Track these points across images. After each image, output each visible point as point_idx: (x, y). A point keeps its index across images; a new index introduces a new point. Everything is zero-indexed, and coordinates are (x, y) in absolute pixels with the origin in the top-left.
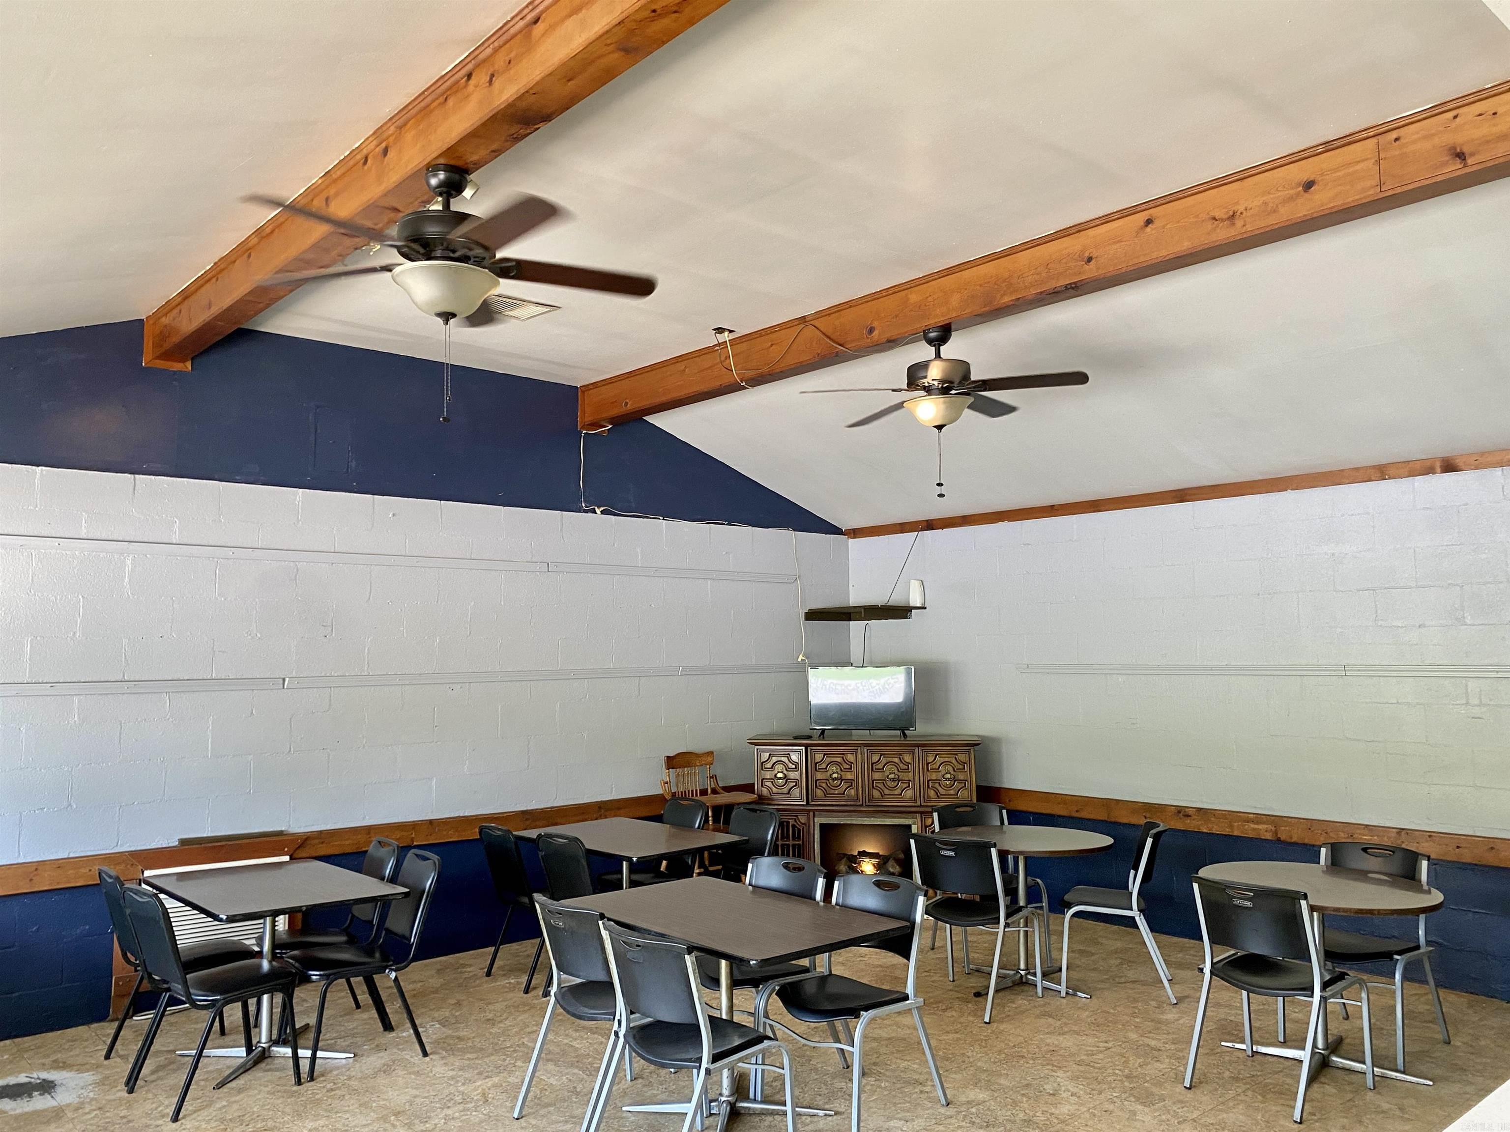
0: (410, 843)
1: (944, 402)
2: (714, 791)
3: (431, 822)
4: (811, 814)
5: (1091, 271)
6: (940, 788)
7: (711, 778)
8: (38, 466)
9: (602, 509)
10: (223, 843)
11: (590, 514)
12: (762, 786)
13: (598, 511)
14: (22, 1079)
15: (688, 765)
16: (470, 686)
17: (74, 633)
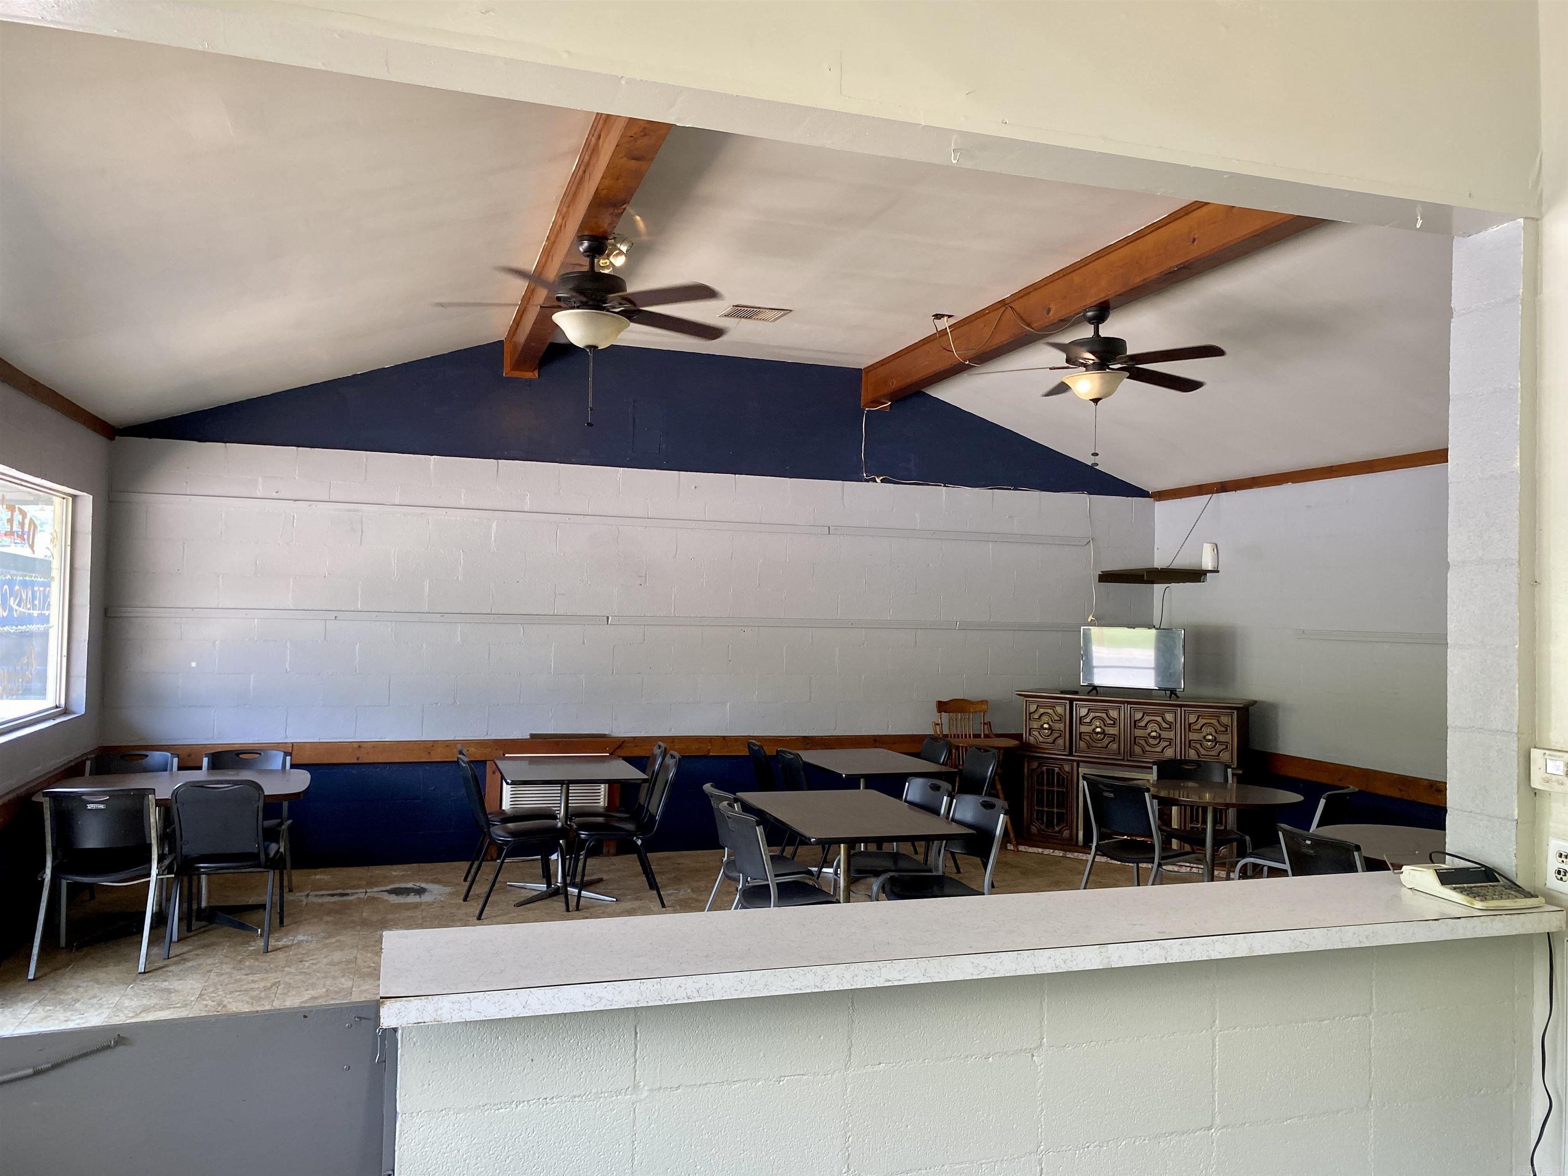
0: (707, 754)
1: (1102, 378)
2: (986, 736)
3: (724, 737)
4: (1075, 763)
5: (1195, 252)
6: (1201, 750)
7: (984, 724)
8: (432, 455)
9: (881, 478)
10: (561, 740)
11: (871, 483)
12: (1030, 734)
13: (878, 480)
14: (410, 885)
15: (962, 711)
16: (759, 629)
17: (458, 578)
